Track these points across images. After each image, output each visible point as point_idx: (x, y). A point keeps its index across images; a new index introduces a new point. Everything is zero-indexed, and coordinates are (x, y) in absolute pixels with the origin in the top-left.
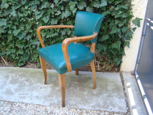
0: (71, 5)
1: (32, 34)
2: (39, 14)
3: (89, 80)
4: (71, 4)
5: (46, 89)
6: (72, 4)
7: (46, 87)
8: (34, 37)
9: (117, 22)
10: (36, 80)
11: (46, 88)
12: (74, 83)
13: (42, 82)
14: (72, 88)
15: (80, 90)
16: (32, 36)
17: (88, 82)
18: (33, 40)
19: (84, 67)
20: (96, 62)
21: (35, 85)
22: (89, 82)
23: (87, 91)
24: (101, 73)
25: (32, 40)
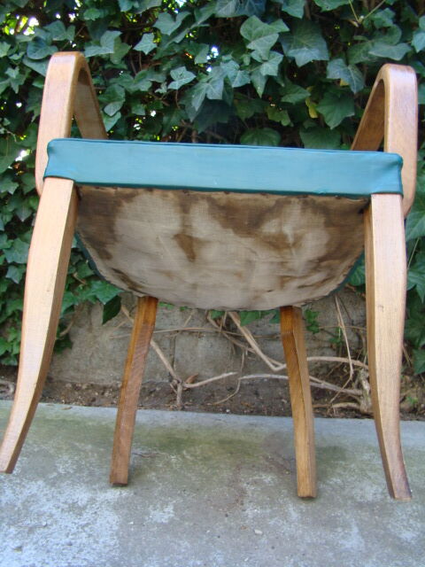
0: (255, 39)
1: (10, 209)
3: (337, 459)
4: (254, 32)
5: (87, 516)
6: (259, 29)
7: (84, 508)
8: (20, 221)
11: (85, 516)
12: (256, 478)
13: (55, 474)
14: (251, 511)
15: (309, 520)
16: (8, 218)
17: (340, 475)
18: (12, 241)
19: (281, 398)
20: (354, 366)
21: (9, 492)
22: (339, 470)
23: (355, 530)
25: (9, 238)
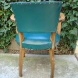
2: (7, 5)
9: (74, 12)
10: (4, 63)
12: (39, 65)
24: (60, 55)
